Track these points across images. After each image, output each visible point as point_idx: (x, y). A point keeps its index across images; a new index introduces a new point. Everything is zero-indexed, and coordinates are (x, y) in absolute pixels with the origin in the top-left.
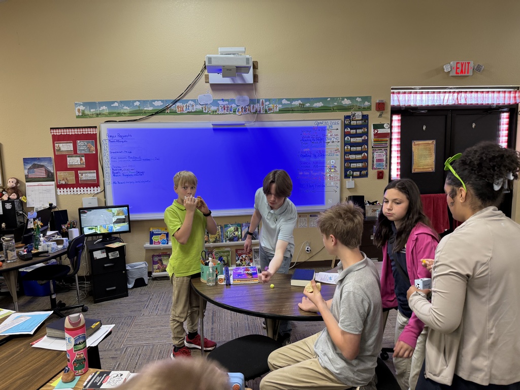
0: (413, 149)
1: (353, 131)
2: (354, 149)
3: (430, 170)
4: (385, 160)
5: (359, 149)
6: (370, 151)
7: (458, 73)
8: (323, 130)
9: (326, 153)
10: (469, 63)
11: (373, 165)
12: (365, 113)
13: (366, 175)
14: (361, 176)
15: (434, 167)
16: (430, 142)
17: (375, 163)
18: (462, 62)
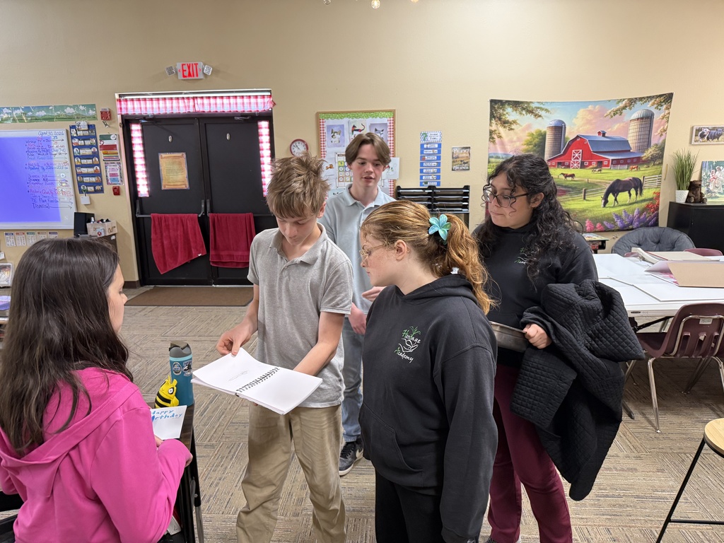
0: (160, 163)
1: (81, 143)
2: (84, 162)
3: (184, 187)
4: (119, 174)
5: (90, 162)
6: (103, 164)
7: (186, 77)
8: (48, 140)
9: (55, 166)
10: (196, 64)
11: (107, 181)
12: (91, 123)
13: (102, 191)
14: (96, 191)
15: (187, 183)
16: (180, 154)
17: (109, 177)
18: (188, 63)
